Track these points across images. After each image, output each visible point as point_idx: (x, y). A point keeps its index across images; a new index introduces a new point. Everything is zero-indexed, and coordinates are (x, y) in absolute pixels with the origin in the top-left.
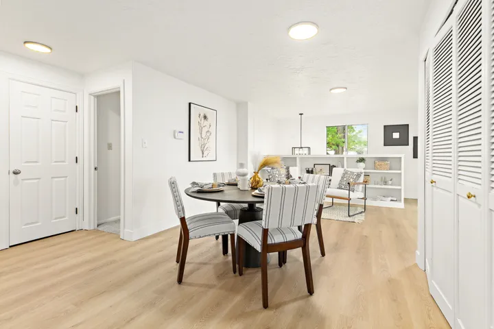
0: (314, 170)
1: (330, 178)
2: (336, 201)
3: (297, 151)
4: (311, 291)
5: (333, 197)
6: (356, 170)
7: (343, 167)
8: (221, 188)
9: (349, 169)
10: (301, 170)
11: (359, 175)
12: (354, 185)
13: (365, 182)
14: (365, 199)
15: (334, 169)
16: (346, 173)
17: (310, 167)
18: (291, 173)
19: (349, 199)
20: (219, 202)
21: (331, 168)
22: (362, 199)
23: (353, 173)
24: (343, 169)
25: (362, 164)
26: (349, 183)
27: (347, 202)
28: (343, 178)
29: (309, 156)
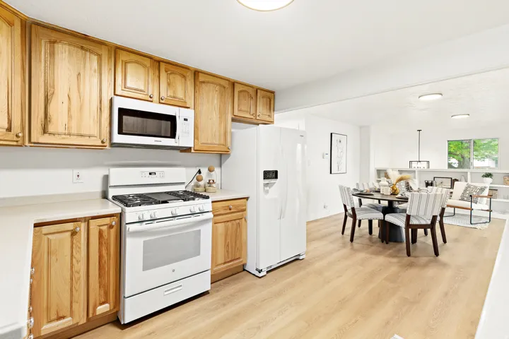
0: (434, 183)
1: (451, 190)
2: (457, 211)
3: (414, 165)
4: (437, 254)
5: (455, 207)
6: (480, 185)
7: (466, 181)
8: (372, 193)
9: (472, 184)
10: (420, 182)
11: (482, 189)
12: (477, 197)
13: (490, 196)
14: (490, 211)
15: (456, 183)
16: (469, 186)
17: (430, 179)
18: (411, 184)
19: (472, 210)
20: (379, 200)
21: (453, 181)
22: (487, 210)
23: (476, 187)
24: (466, 183)
25: (489, 180)
26: (471, 196)
27: (468, 212)
28: (465, 191)
29: (428, 170)
